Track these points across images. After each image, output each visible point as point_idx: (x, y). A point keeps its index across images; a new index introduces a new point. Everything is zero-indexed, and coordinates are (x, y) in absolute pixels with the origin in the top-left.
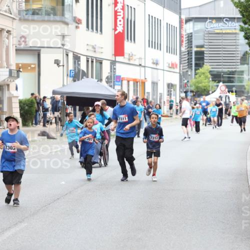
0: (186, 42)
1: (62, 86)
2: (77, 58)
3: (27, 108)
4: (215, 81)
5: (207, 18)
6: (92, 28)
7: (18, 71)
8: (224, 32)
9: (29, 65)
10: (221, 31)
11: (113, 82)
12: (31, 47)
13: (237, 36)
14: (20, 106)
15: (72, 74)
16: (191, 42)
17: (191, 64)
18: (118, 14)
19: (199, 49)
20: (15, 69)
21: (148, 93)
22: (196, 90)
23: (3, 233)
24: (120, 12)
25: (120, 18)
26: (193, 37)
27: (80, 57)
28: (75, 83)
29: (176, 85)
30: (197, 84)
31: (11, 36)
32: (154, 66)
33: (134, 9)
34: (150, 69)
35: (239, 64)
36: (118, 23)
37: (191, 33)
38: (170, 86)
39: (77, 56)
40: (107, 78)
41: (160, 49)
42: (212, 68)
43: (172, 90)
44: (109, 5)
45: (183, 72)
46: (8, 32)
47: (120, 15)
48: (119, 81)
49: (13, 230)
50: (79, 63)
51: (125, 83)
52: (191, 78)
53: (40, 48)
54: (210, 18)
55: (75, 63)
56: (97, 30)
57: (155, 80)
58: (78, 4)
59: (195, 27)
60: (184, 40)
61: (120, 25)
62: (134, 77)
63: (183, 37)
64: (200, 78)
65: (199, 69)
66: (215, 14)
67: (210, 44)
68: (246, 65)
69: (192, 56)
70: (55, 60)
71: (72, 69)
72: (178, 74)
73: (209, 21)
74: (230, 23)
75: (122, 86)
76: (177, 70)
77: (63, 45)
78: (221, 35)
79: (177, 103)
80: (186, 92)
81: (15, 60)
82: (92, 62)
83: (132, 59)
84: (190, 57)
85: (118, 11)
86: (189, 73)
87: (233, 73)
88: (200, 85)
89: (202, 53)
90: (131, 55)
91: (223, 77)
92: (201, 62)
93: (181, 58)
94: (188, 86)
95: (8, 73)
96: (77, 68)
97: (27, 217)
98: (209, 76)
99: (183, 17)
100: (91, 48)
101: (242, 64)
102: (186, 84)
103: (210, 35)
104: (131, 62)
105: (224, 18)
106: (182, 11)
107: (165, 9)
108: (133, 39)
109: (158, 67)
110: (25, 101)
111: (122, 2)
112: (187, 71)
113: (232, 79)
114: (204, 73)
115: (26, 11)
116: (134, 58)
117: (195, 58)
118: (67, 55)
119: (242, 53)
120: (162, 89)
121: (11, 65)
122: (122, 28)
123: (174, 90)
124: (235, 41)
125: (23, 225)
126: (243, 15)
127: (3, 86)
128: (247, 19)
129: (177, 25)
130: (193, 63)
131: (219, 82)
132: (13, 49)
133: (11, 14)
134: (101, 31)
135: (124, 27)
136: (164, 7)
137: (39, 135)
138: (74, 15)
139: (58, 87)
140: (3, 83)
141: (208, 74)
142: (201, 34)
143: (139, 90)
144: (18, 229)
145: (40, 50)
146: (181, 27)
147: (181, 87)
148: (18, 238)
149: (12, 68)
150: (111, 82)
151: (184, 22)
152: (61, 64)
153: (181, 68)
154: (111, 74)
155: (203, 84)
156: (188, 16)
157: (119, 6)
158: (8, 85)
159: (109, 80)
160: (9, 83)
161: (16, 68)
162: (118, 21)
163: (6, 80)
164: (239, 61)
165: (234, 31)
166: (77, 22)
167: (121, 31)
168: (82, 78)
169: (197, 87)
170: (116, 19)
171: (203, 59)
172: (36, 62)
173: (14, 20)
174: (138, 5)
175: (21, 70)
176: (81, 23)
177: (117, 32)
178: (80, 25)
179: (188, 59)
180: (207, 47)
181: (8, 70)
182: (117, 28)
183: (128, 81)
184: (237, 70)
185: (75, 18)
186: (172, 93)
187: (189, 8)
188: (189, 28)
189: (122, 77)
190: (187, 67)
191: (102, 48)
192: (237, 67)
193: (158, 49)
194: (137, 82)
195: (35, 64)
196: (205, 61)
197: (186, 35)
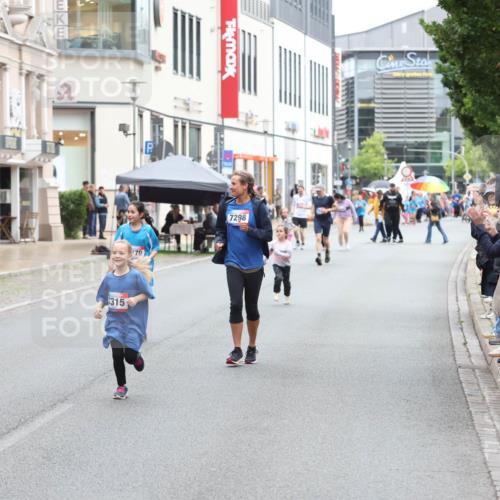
0: (344, 93)
1: (131, 169)
2: (157, 121)
3: (72, 206)
4: (393, 159)
5: (379, 52)
6: (184, 70)
7: (58, 144)
8: (408, 75)
9: (76, 133)
10: (403, 75)
11: (219, 162)
12: (79, 102)
13: (430, 82)
14: (61, 204)
15: (149, 148)
16: (353, 92)
17: (353, 131)
18: (228, 45)
19: (364, 105)
20: (51, 140)
21: (278, 180)
22: (361, 175)
24: (231, 42)
25: (230, 52)
26: (356, 85)
27: (162, 119)
28: (155, 163)
29: (326, 167)
30: (362, 165)
32: (290, 135)
33: (255, 37)
34: (282, 139)
35: (434, 130)
36: (228, 61)
37: (352, 78)
38: (317, 168)
39: (157, 117)
40: (209, 154)
41: (300, 106)
42: (389, 137)
43: (320, 174)
44: (212, 31)
45: (339, 145)
46: (40, 77)
47: (231, 48)
48: (230, 160)
49: (49, 416)
50: (161, 129)
51: (239, 163)
52: (353, 154)
53: (93, 105)
54: (385, 52)
55: (154, 129)
56: (191, 72)
57: (291, 159)
58: (159, 28)
59: (359, 66)
60: (341, 89)
61: (231, 64)
62: (255, 154)
63: (338, 84)
64: (368, 155)
65: (365, 139)
66: (392, 46)
67: (384, 96)
68: (445, 133)
69: (353, 116)
70: (121, 125)
71: (149, 140)
72: (330, 148)
73: (382, 56)
74: (419, 60)
76: (329, 141)
77: (134, 99)
78: (403, 82)
80: (343, 179)
81: (51, 125)
82: (184, 127)
83: (251, 123)
84: (350, 119)
85: (227, 40)
86: (349, 146)
87: (423, 145)
88: (367, 166)
89: (371, 112)
90: (249, 116)
91: (407, 153)
92: (369, 127)
93: (334, 121)
94: (347, 168)
95: (40, 148)
96: (157, 139)
97: (72, 394)
98: (383, 150)
99: (339, 51)
100: (181, 104)
101: (439, 130)
102: (343, 164)
103: (384, 81)
104: (250, 128)
105: (408, 52)
106: (337, 41)
107: (307, 37)
108: (253, 88)
109: (296, 136)
110: (70, 195)
111: (234, 25)
112: (346, 143)
113: (422, 156)
114: (373, 146)
116: (255, 120)
117: (360, 120)
118: (141, 116)
119: (440, 112)
120: (303, 174)
121: (45, 134)
122: (235, 71)
123: (323, 175)
124: (426, 91)
125: (67, 406)
126: (440, 47)
127: (31, 169)
128: (448, 52)
129: (328, 64)
130: (356, 128)
131: (399, 161)
132: (48, 106)
133: (44, 46)
134: (199, 74)
135: (237, 68)
136: (306, 34)
137: (93, 253)
138: (153, 48)
139: (125, 170)
140: (30, 164)
141: (381, 147)
142: (369, 79)
143: (263, 175)
144: (58, 413)
145: (94, 109)
146: (335, 67)
147: (335, 170)
148: (58, 429)
149: (47, 139)
150: (216, 162)
151: (340, 58)
152: (131, 131)
153: (336, 138)
154: (216, 149)
155: (373, 165)
156: (347, 49)
157: (230, 32)
158: (40, 168)
159: (212, 159)
160: (41, 163)
161: (54, 138)
162: (227, 57)
163: (37, 159)
164: (434, 125)
165: (425, 74)
166: (156, 60)
167: (233, 75)
168: (167, 155)
169: (363, 170)
170: (224, 54)
171: (371, 122)
172: (88, 129)
174: (262, 31)
175: (62, 142)
176: (164, 61)
177: (225, 77)
178: (162, 65)
179: (347, 122)
180: (379, 101)
181: (40, 141)
182: (226, 70)
183: (246, 161)
184: (431, 140)
185: (154, 52)
186: (320, 179)
187: (349, 35)
188: (349, 69)
189: (234, 153)
190: (344, 136)
191: (200, 104)
192: (431, 135)
193: (295, 104)
194: (260, 162)
195: (83, 132)
196: (376, 125)
197: (343, 81)
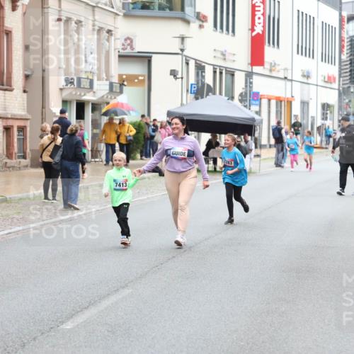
0: (348, 47)
1: (179, 105)
2: (200, 68)
6: (222, 28)
7: (122, 85)
9: (136, 77)
11: (248, 101)
12: (139, 52)
15: (193, 89)
18: (257, 9)
20: (117, 82)
23: (100, 302)
24: (259, 6)
25: (259, 14)
27: (204, 67)
28: (198, 101)
29: (333, 106)
31: (113, 38)
32: (305, 80)
34: (299, 83)
36: (257, 21)
38: (326, 107)
39: (200, 65)
40: (241, 95)
41: (313, 57)
43: (328, 112)
45: (343, 89)
46: (109, 32)
47: (259, 11)
48: (257, 100)
49: (113, 299)
50: (203, 74)
51: (264, 102)
53: (151, 55)
55: (197, 74)
56: (228, 30)
57: (306, 99)
60: (346, 44)
61: (259, 23)
62: (277, 95)
63: (343, 41)
70: (171, 71)
71: (193, 82)
72: (337, 91)
75: (260, 106)
76: (336, 85)
77: (182, 50)
79: (334, 130)
81: (117, 69)
82: (221, 73)
83: (274, 70)
84: (352, 68)
85: (257, 4)
86: (352, 90)
90: (273, 64)
93: (340, 69)
94: (350, 107)
95: (108, 87)
96: (200, 82)
97: (132, 281)
99: (345, 14)
100: (219, 55)
102: (347, 104)
104: (274, 74)
106: (343, 6)
107: (320, 3)
108: (276, 43)
109: (310, 81)
112: (349, 87)
115: (133, 4)
116: (278, 68)
118: (187, 64)
120: (315, 111)
121: (112, 77)
122: (262, 29)
123: (331, 112)
125: (127, 291)
127: (100, 104)
129: (336, 24)
132: (115, 54)
133: (113, 7)
134: (233, 31)
135: (264, 27)
136: (319, 0)
138: (197, 10)
139: (175, 106)
140: (100, 101)
143: (283, 112)
144: (119, 297)
145: (151, 57)
146: (341, 27)
147: (340, 108)
148: (120, 309)
149: (113, 81)
150: (246, 100)
151: (346, 20)
152: (179, 76)
153: (341, 83)
154: (246, 91)
156: (351, 13)
159: (243, 98)
160: (108, 100)
161: (119, 80)
162: (256, 18)
163: (105, 96)
166: (200, 20)
167: (261, 33)
168: (207, 95)
170: (253, 15)
172: (146, 73)
173: (117, 17)
175: (125, 83)
176: (206, 21)
177: (254, 34)
178: (205, 24)
179: (351, 71)
181: (108, 83)
182: (255, 28)
183: (269, 100)
185: (198, 13)
186: (328, 116)
187: (352, 2)
188: (352, 28)
189: (260, 94)
190: (348, 82)
191: (234, 55)
193: (309, 56)
194: (281, 101)
195: (142, 76)
197: (348, 38)
